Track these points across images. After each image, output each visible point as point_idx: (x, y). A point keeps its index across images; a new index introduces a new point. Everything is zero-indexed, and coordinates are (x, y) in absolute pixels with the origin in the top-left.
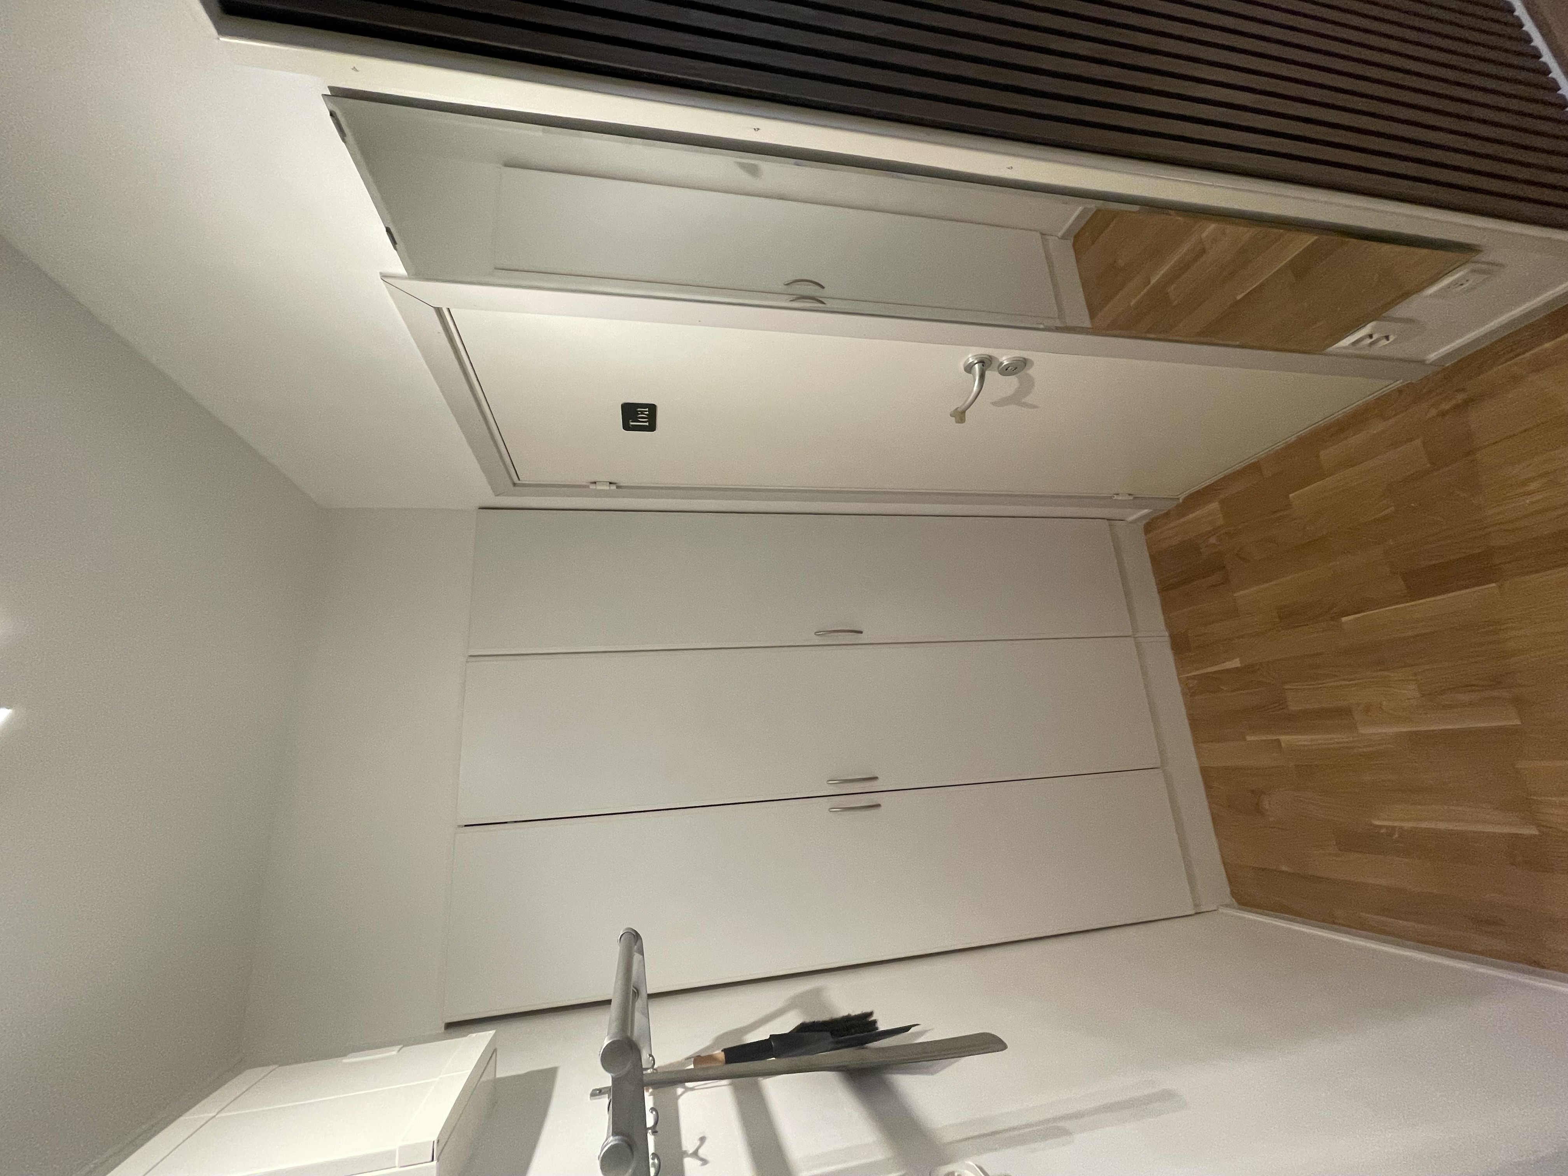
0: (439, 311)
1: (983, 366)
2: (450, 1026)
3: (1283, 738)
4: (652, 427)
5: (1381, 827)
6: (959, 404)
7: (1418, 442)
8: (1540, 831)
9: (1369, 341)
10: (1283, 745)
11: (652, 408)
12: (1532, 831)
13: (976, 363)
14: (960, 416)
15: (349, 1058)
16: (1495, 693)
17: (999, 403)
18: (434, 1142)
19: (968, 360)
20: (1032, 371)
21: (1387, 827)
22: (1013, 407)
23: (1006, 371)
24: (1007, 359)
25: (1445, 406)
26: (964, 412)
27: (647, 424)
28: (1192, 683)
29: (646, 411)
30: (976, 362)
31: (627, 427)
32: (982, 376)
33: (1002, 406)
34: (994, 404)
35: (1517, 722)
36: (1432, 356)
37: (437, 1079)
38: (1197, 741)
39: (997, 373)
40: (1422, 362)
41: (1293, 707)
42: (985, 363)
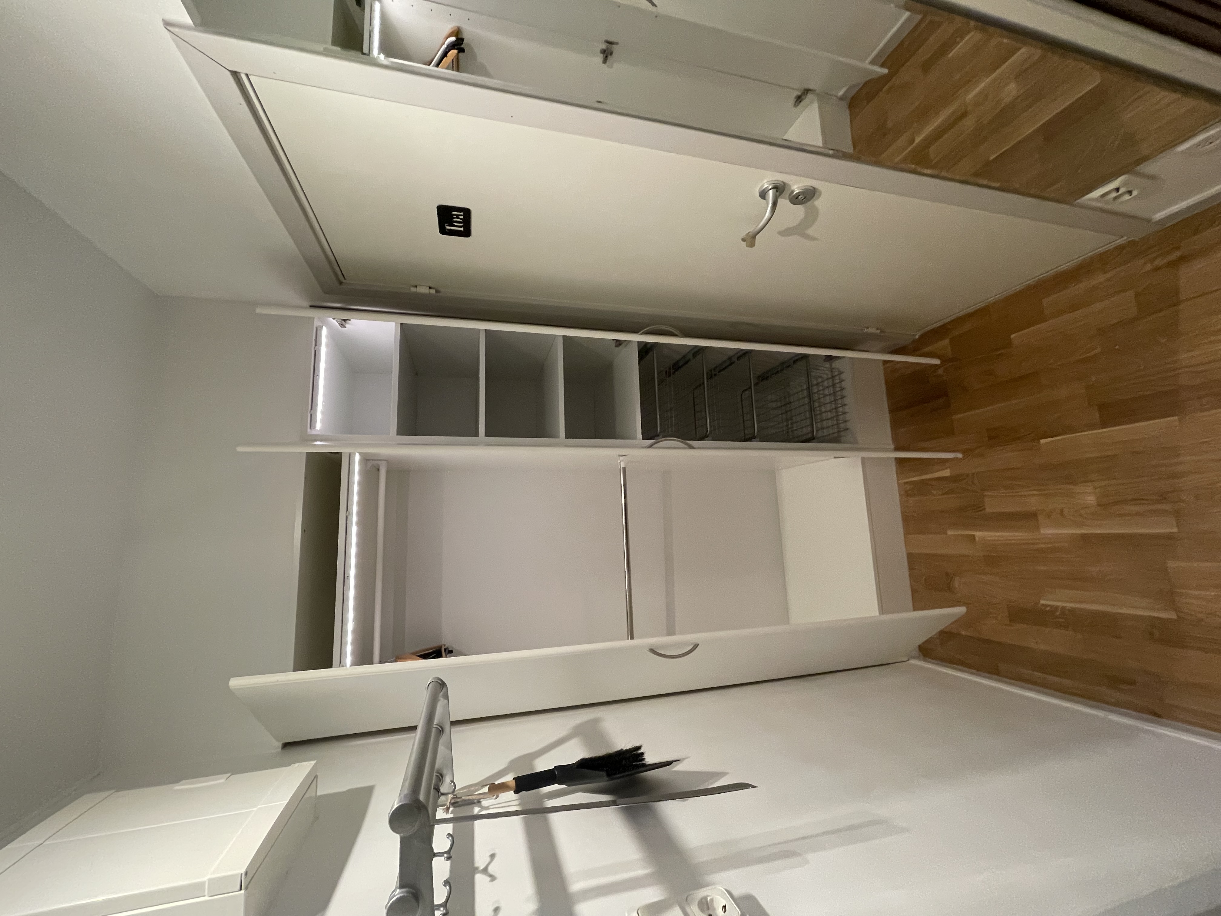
0: (235, 75)
1: (777, 191)
2: (287, 745)
3: (978, 534)
4: (467, 233)
5: (1047, 606)
6: (751, 229)
7: (1131, 294)
8: (1178, 616)
9: (1114, 194)
10: (977, 539)
11: (467, 212)
12: (1173, 616)
13: (770, 189)
14: (751, 240)
15: (182, 785)
16: (1159, 507)
17: (786, 232)
18: (242, 875)
19: (763, 186)
20: (818, 203)
21: (1052, 606)
22: (796, 238)
23: (796, 200)
24: (798, 188)
25: (1159, 262)
26: (754, 236)
27: (462, 229)
28: (908, 487)
29: (461, 215)
30: (770, 187)
31: (443, 231)
32: (775, 204)
33: (785, 236)
34: (780, 233)
35: (1175, 530)
36: (1160, 215)
37: (255, 809)
38: (907, 533)
39: (788, 201)
40: (1149, 221)
41: (988, 510)
42: (779, 189)
